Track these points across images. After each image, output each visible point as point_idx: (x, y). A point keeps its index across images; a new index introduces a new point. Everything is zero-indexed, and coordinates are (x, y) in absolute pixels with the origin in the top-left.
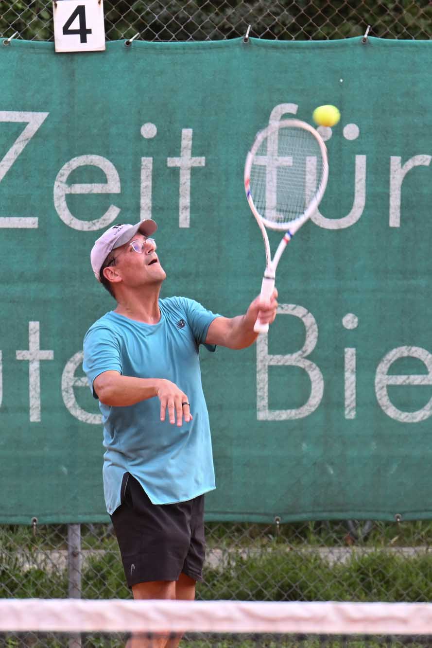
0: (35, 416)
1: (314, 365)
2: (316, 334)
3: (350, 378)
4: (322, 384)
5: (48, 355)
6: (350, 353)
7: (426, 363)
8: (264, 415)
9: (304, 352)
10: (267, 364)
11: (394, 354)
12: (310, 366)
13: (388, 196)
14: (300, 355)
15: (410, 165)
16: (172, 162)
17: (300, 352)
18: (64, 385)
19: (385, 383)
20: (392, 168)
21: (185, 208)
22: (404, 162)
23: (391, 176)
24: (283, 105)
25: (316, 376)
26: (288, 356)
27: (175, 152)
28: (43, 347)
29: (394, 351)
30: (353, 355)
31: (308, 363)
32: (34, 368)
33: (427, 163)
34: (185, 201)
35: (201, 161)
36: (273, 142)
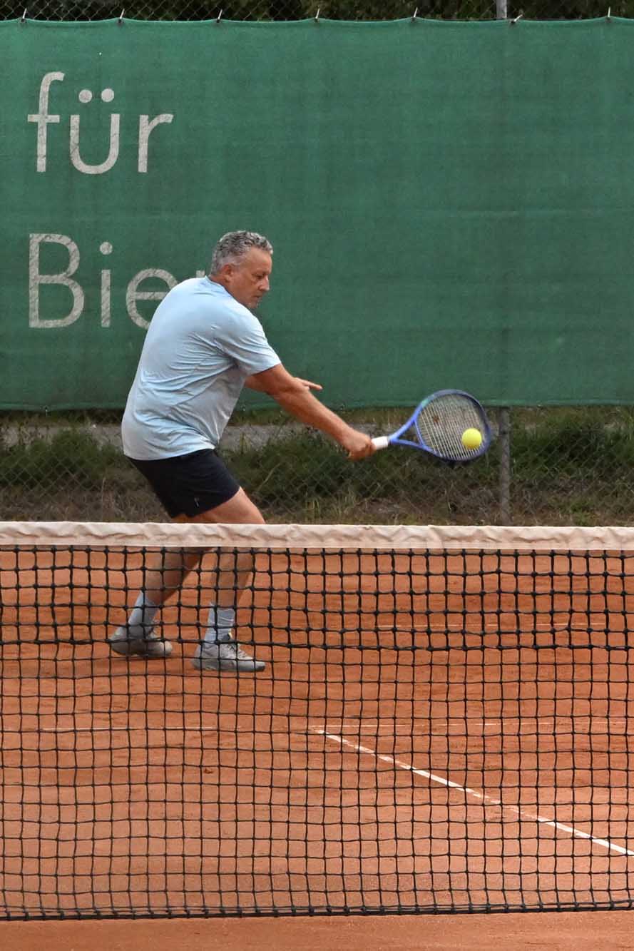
1: (76, 284)
2: (78, 258)
3: (106, 295)
4: (82, 299)
6: (106, 275)
7: (168, 282)
8: (35, 323)
9: (67, 273)
10: (38, 282)
11: (142, 275)
12: (73, 284)
13: (137, 148)
14: (65, 276)
15: (155, 122)
17: (65, 273)
19: (134, 298)
20: (141, 124)
22: (150, 119)
23: (140, 132)
24: (52, 74)
25: (77, 292)
26: (55, 276)
29: (142, 272)
30: (108, 276)
31: (72, 281)
33: (170, 121)
36: (44, 103)
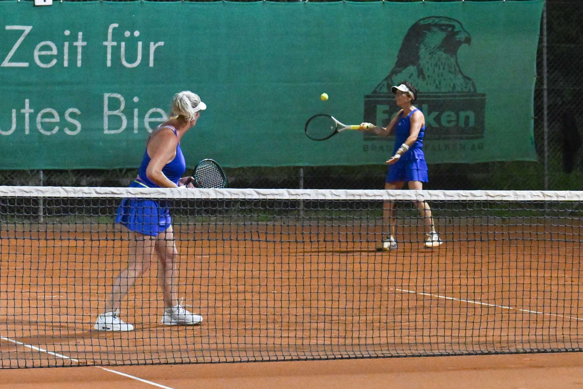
0: (27, 132)
1: (123, 115)
2: (124, 104)
3: (136, 119)
4: (126, 121)
5: (32, 111)
6: (136, 111)
7: (161, 114)
8: (106, 132)
10: (107, 114)
11: (151, 111)
13: (149, 56)
14: (119, 111)
15: (157, 45)
16: (75, 44)
18: (37, 121)
19: (148, 121)
20: (151, 46)
21: (79, 60)
22: (155, 44)
23: (150, 49)
24: (114, 24)
25: (124, 118)
26: (115, 112)
27: (76, 40)
28: (30, 108)
31: (121, 114)
32: (27, 115)
33: (163, 45)
34: (79, 57)
35: (85, 44)
36: (110, 37)
